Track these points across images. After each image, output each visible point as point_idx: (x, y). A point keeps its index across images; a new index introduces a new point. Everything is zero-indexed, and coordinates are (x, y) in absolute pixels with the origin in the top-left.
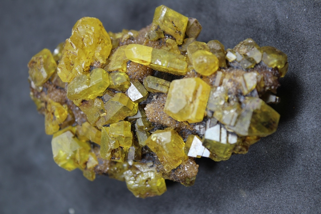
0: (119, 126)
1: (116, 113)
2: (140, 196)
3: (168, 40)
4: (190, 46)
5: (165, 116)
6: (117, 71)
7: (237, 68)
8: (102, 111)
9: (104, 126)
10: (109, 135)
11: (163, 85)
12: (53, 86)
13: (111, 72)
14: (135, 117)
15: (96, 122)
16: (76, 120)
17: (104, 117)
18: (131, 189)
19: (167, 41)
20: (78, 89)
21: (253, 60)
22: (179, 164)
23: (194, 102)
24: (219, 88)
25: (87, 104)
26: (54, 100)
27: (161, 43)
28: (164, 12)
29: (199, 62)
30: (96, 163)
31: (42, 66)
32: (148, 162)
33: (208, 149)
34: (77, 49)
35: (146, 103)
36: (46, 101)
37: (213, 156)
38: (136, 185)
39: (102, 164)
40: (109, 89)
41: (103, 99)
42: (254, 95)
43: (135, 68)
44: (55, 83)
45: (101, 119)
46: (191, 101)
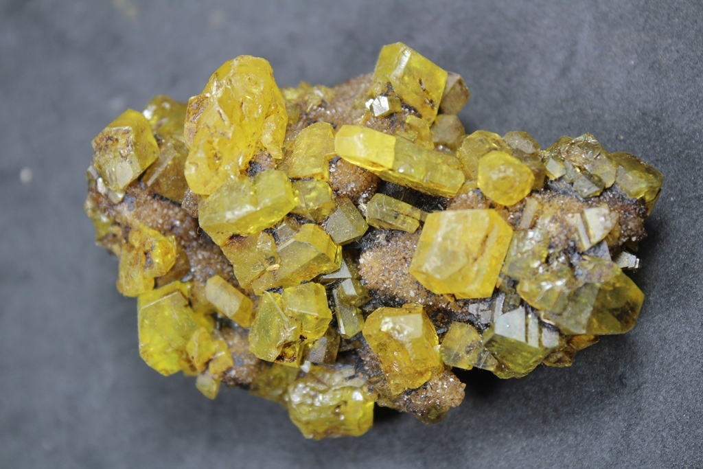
0: (301, 292)
1: (302, 267)
2: (314, 436)
3: (410, 119)
4: (469, 139)
5: (405, 280)
6: (311, 178)
7: (565, 193)
8: (272, 260)
9: (268, 291)
10: (283, 310)
11: (407, 215)
12: (147, 192)
13: (298, 179)
14: (337, 276)
15: (252, 281)
16: (193, 270)
17: (273, 272)
18: (299, 421)
19: (407, 121)
20: (233, 214)
21: (600, 180)
22: (425, 381)
23: (480, 258)
24: (531, 234)
25: (241, 242)
26: (146, 224)
27: (396, 124)
28: (405, 60)
29: (498, 179)
30: (230, 364)
31: (132, 150)
32: (344, 367)
33: (493, 355)
34: (231, 125)
35: (358, 248)
36: (127, 223)
37: (500, 368)
38: (313, 414)
39: (241, 366)
40: (289, 215)
41: (274, 235)
42: (601, 254)
43: (350, 174)
44: (152, 186)
45: (265, 275)
46: (475, 256)
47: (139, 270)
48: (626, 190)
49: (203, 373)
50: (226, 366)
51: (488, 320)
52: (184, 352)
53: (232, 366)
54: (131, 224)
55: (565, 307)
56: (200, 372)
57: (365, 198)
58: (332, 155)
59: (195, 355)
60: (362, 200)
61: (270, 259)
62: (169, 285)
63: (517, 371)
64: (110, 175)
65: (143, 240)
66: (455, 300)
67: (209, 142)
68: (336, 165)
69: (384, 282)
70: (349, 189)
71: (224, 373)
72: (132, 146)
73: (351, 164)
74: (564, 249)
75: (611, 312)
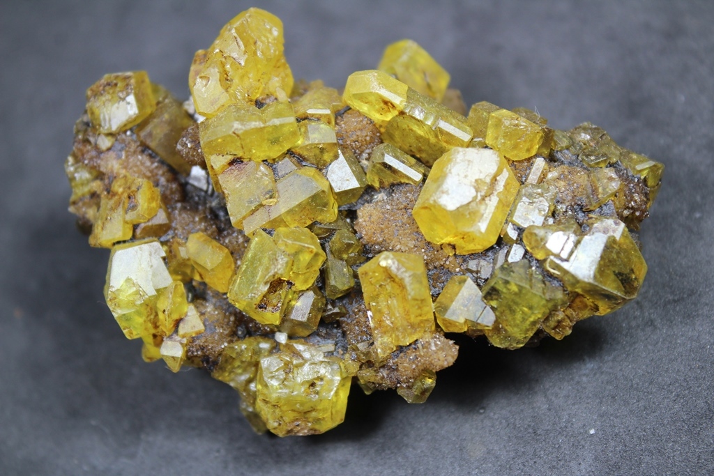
1: (300, 204)
5: (404, 230)
6: (319, 119)
7: (570, 164)
8: (269, 195)
10: (276, 243)
14: (332, 226)
15: (244, 218)
17: (268, 208)
22: (415, 339)
23: (488, 198)
25: (241, 170)
26: (133, 174)
30: (202, 327)
31: (131, 93)
32: (324, 342)
33: (493, 308)
34: (245, 52)
35: (354, 209)
36: (112, 172)
37: (497, 328)
38: (285, 391)
39: (212, 333)
40: (291, 154)
41: (274, 170)
42: (608, 212)
43: (357, 122)
44: (145, 136)
45: (259, 211)
46: (483, 193)
47: (120, 210)
48: (631, 166)
49: (170, 337)
50: (196, 330)
51: (489, 274)
52: (153, 312)
53: (203, 331)
54: (117, 173)
55: (571, 253)
56: (168, 335)
57: (369, 154)
58: (340, 105)
59: (167, 307)
60: (365, 155)
61: (266, 193)
62: (146, 240)
63: (514, 335)
64: (104, 116)
65: (129, 183)
66: (455, 255)
67: (222, 62)
68: (342, 117)
69: (382, 231)
70: (354, 137)
71: (193, 340)
72: (132, 89)
73: (359, 114)
74: (571, 205)
75: (616, 275)
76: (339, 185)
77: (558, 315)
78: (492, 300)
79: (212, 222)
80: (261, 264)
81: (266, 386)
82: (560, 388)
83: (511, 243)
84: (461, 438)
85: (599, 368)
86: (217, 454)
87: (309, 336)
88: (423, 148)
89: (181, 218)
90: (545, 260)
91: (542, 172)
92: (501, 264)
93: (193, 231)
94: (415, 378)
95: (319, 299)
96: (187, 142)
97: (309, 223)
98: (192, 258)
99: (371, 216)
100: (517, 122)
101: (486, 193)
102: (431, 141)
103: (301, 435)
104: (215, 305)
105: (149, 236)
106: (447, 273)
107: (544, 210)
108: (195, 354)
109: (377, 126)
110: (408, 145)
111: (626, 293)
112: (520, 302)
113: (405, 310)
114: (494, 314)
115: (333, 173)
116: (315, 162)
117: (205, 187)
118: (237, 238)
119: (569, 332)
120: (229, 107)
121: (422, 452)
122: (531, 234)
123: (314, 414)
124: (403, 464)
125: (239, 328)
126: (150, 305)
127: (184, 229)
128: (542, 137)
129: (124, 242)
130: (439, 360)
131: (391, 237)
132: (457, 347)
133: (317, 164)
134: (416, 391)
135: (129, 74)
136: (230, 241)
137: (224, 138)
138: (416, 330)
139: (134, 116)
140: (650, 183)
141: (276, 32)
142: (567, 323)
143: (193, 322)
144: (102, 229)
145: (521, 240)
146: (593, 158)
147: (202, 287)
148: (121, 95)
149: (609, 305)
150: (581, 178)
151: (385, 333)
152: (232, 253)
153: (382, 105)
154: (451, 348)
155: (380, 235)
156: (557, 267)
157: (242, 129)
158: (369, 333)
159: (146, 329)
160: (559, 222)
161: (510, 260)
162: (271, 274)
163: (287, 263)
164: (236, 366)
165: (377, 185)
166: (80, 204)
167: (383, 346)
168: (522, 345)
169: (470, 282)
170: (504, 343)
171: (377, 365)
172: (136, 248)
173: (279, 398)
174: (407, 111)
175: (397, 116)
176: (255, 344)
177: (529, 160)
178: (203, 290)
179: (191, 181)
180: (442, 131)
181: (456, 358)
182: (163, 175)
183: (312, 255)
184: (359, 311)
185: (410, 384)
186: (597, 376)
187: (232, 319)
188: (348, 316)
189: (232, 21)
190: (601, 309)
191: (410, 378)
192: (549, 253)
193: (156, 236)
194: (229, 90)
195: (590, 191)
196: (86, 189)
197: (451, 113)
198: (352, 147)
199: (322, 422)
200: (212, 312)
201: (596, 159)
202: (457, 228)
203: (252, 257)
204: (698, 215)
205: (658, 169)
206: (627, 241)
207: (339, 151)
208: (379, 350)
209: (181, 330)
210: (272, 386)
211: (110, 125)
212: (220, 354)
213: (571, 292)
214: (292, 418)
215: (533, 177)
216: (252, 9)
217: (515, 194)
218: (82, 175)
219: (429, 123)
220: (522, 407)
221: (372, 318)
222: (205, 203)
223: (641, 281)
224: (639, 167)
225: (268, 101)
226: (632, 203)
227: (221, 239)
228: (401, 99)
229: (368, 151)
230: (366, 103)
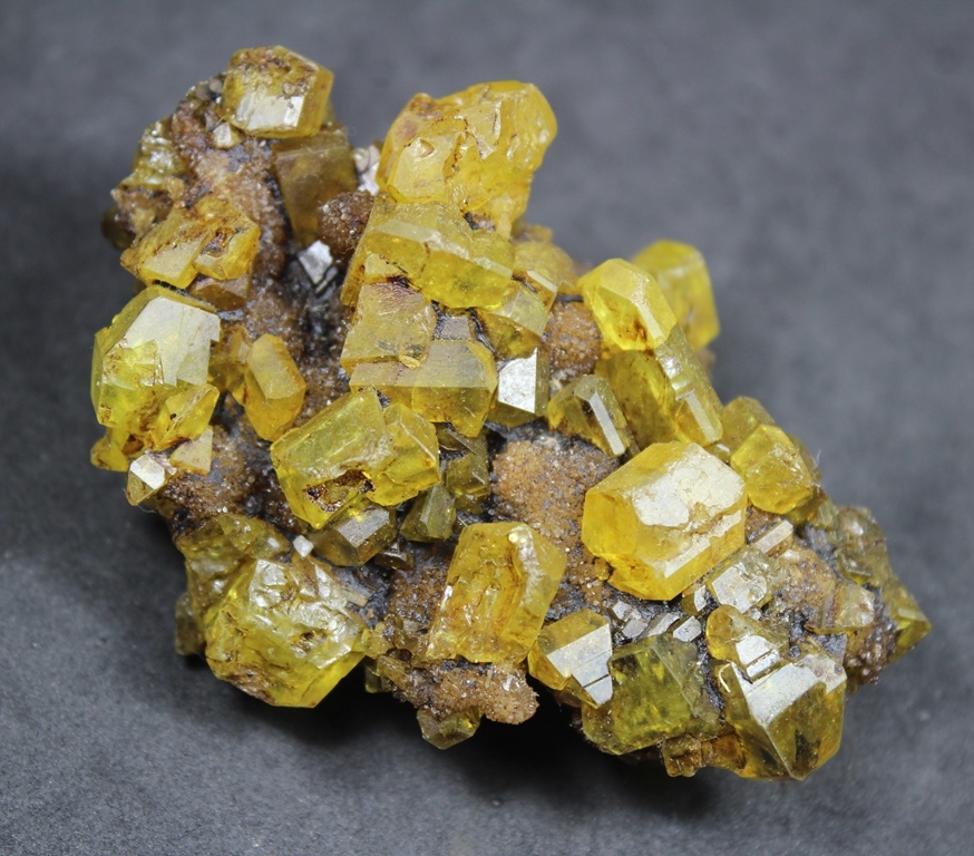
6: (536, 291)
7: (820, 553)
10: (388, 423)
13: (518, 279)
17: (402, 368)
21: (870, 569)
22: (487, 661)
25: (398, 296)
30: (207, 468)
31: (303, 94)
32: (356, 587)
33: (615, 683)
34: (497, 143)
35: (504, 436)
36: (210, 183)
37: (603, 712)
38: (266, 620)
39: (216, 484)
40: (472, 315)
41: (439, 322)
42: (835, 648)
43: (581, 325)
44: (284, 163)
45: (387, 364)
46: (696, 526)
47: (196, 244)
48: (892, 604)
49: (156, 454)
50: (198, 466)
51: (637, 635)
52: (156, 406)
53: (205, 473)
54: (216, 188)
55: (761, 675)
56: (155, 449)
57: (569, 376)
58: (571, 290)
59: (181, 414)
60: (562, 375)
61: (413, 347)
62: (202, 303)
63: (617, 733)
64: (248, 102)
65: (227, 214)
66: (605, 581)
67: (460, 137)
68: (564, 306)
69: (530, 491)
70: (565, 344)
71: (185, 476)
72: (306, 89)
73: (590, 315)
74: (793, 611)
75: (797, 737)
76: (509, 394)
77: (692, 744)
78: (621, 671)
79: (300, 333)
80: (348, 438)
81: (246, 599)
82: (618, 836)
83: (690, 613)
84: (448, 822)
85: (685, 840)
86: (100, 643)
87: (341, 567)
88: (643, 412)
89: (264, 302)
90: (722, 662)
91: (782, 543)
92: (660, 632)
93: (271, 330)
94: (454, 711)
95: (389, 528)
96: (343, 211)
97: (440, 419)
98: (251, 366)
99: (527, 461)
100: (791, 459)
101: (699, 527)
102: (661, 412)
103: (245, 690)
104: (238, 446)
105: (208, 301)
106: (579, 599)
107: (757, 597)
108: (175, 497)
109: (602, 346)
110: (626, 396)
111: (795, 768)
112: (656, 696)
113: (501, 615)
114: (611, 691)
115: (511, 374)
116: (496, 344)
117: (316, 279)
118: (326, 376)
119: (691, 773)
120: (436, 203)
121: (386, 809)
122: (726, 618)
123: (282, 674)
124: (351, 810)
125: (252, 498)
126: (157, 396)
127: (260, 320)
128: (807, 498)
129: (173, 288)
130: (505, 708)
131: (538, 508)
132: (538, 705)
133: (498, 349)
134: (443, 728)
135: (313, 65)
136: (312, 375)
137: (405, 243)
138: (498, 649)
139: (287, 128)
140: (902, 641)
141: (545, 138)
142: (698, 761)
143: (199, 455)
144: (155, 252)
145: (706, 617)
146: (853, 564)
147: (235, 412)
148: (287, 87)
149: (758, 769)
150: (825, 583)
151: (454, 627)
152: (307, 393)
153: (631, 326)
154: (529, 702)
155: (524, 494)
156: (732, 680)
157: (440, 247)
158: (430, 614)
159: (129, 423)
160: (767, 624)
161: (676, 634)
162: (357, 459)
163: (387, 457)
164: (215, 545)
165: (554, 423)
166: (134, 195)
167: (439, 642)
168: (617, 753)
169: (606, 629)
170: (598, 736)
171: (415, 663)
172: (188, 308)
173: (252, 625)
174: (659, 354)
175: (640, 352)
176: (263, 533)
177: (773, 516)
178: (235, 416)
179: (302, 259)
180: (685, 408)
181: (527, 718)
182: (273, 228)
183: (428, 468)
184: (432, 576)
185: (443, 715)
186: (677, 849)
187: (252, 479)
188: (411, 572)
189: (494, 84)
190: (747, 767)
191: (449, 707)
192: (733, 656)
193: (216, 307)
194: (448, 181)
195: (828, 606)
196: (154, 181)
197: (710, 391)
198: (554, 353)
199: (287, 691)
200: (230, 455)
201: (857, 569)
202: (635, 551)
203: (342, 420)
204: (924, 716)
205: (924, 629)
206: (836, 702)
207: (536, 351)
208: (432, 646)
209: (177, 455)
210: (254, 604)
211: (249, 121)
212: (207, 518)
213: (727, 724)
214: (250, 661)
215: (766, 542)
216: (532, 87)
217: (732, 551)
218: (162, 159)
219: (676, 387)
220: (553, 831)
221: (449, 598)
222: (303, 302)
223: (820, 763)
224: (903, 612)
225: (483, 223)
226: (869, 655)
227: (302, 364)
228: (662, 334)
229: (570, 372)
230: (611, 309)
